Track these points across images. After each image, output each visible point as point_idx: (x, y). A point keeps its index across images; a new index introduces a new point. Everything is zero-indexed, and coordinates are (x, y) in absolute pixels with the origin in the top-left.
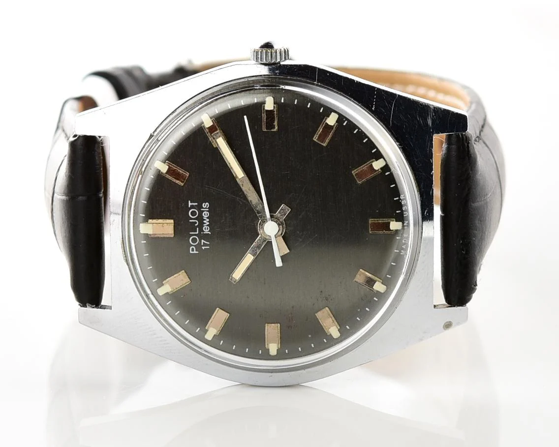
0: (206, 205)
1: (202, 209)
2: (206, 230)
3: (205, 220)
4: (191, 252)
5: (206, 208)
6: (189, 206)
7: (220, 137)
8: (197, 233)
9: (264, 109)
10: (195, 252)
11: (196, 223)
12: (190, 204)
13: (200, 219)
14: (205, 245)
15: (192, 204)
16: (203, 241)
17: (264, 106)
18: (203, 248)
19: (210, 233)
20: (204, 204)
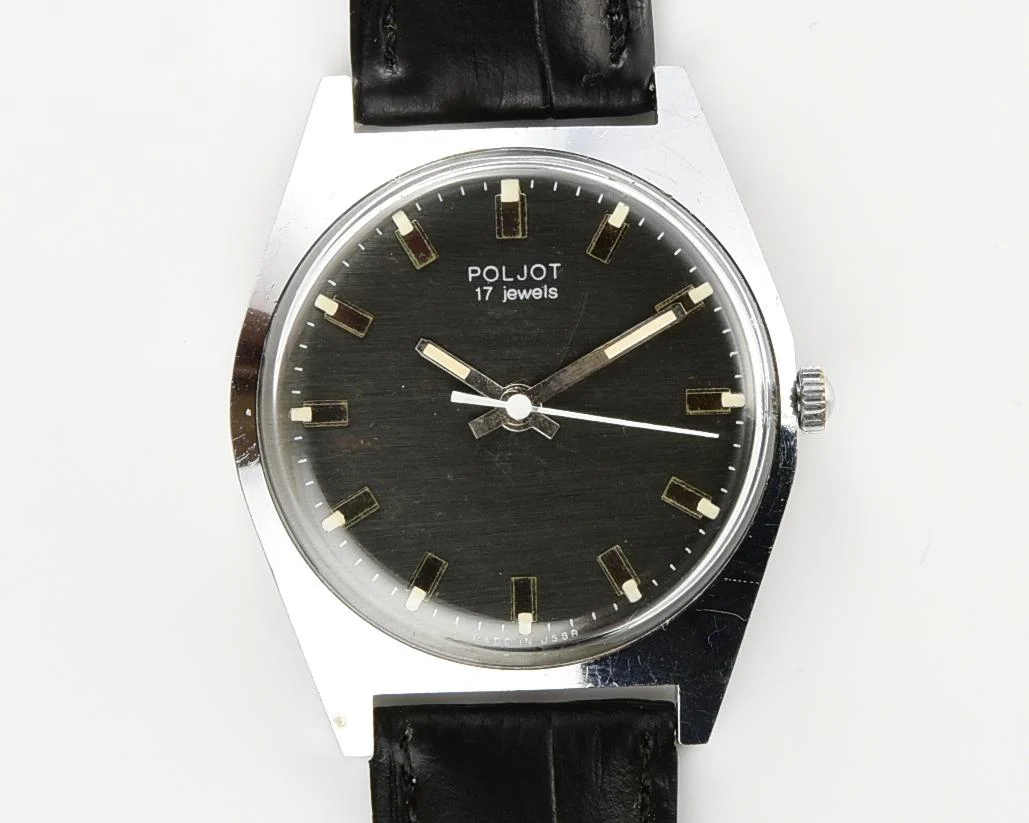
0: (553, 293)
1: (546, 287)
2: (510, 295)
3: (528, 292)
4: (470, 269)
5: (548, 293)
6: (551, 265)
7: (676, 316)
8: (504, 279)
9: (723, 391)
10: (471, 275)
11: (522, 276)
12: (555, 265)
13: (530, 284)
14: (484, 293)
15: (555, 270)
16: (490, 289)
17: (727, 391)
18: (478, 290)
19: (504, 301)
20: (556, 290)
